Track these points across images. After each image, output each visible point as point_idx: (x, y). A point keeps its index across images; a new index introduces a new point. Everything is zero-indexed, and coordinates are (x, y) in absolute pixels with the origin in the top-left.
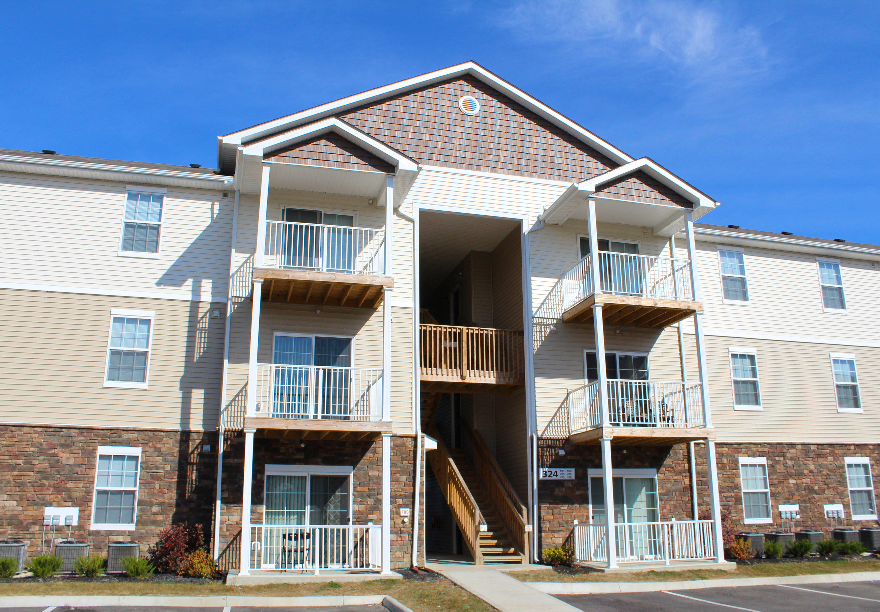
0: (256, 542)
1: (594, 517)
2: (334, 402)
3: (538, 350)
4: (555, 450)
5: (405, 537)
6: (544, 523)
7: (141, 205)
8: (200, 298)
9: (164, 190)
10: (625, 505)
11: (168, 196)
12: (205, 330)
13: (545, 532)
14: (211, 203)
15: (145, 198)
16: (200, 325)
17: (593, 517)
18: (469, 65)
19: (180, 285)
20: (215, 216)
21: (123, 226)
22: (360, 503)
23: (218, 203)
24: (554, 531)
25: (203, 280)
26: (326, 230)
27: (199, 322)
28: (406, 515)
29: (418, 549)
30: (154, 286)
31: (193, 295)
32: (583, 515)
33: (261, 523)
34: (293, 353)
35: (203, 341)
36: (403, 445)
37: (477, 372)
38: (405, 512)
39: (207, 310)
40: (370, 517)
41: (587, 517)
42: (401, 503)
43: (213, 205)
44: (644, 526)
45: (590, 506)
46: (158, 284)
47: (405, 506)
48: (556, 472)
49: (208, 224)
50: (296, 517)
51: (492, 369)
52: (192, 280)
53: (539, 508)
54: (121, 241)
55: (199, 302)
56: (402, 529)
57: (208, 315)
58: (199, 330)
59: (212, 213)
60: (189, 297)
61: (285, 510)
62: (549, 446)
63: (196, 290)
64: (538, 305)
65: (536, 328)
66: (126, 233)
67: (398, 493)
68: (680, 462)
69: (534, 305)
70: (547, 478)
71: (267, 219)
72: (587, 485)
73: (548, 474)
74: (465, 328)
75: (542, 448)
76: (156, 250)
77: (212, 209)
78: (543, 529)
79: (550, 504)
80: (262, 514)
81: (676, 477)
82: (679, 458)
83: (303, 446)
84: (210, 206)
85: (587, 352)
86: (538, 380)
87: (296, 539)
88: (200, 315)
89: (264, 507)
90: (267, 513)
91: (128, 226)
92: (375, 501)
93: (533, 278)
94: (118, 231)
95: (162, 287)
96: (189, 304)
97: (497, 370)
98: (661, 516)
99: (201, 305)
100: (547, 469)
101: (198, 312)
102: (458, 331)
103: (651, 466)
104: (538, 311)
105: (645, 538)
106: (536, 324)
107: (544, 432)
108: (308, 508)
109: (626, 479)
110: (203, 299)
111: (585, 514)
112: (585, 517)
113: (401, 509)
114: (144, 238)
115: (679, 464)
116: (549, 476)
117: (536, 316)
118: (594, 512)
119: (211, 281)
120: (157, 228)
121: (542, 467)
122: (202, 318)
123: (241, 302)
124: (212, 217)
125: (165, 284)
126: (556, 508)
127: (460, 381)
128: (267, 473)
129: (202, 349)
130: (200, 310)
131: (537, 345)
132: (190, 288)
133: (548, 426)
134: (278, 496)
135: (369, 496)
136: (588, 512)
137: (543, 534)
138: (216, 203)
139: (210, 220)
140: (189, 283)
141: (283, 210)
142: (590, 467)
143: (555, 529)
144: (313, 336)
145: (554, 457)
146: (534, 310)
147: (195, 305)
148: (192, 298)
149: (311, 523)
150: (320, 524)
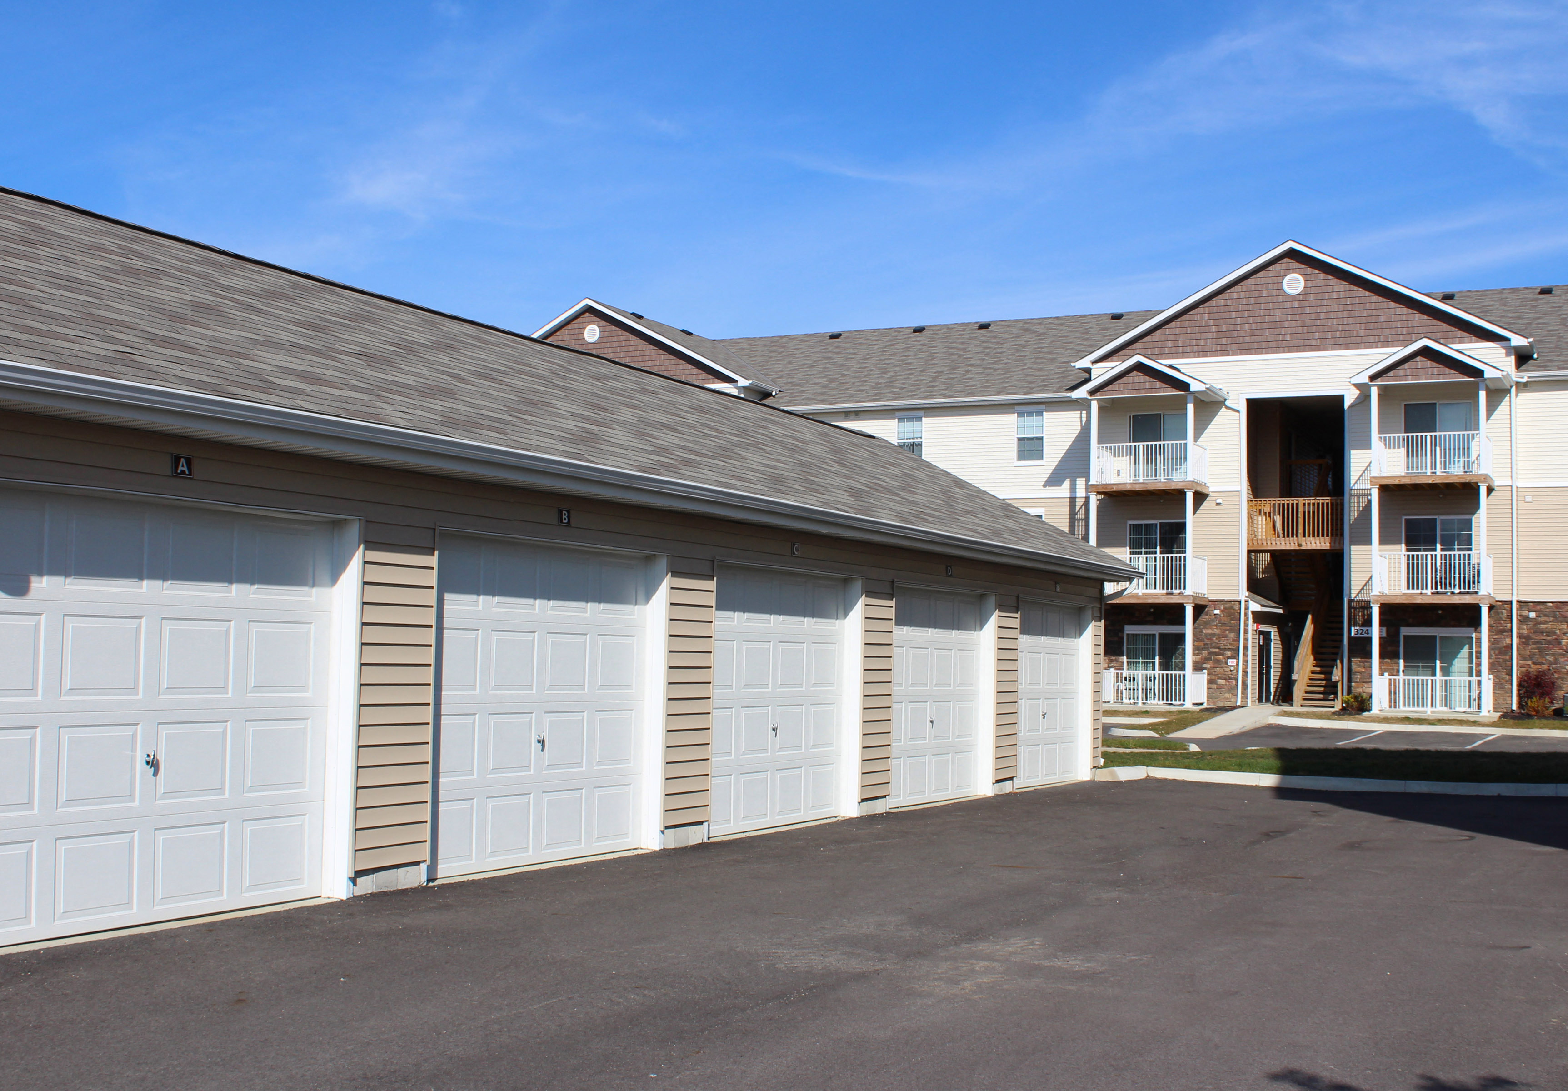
0: (1119, 683)
1: (1405, 671)
2: (1176, 575)
3: (1355, 519)
4: (1367, 611)
5: (1232, 682)
6: (1355, 674)
7: (1028, 421)
8: (1076, 495)
9: (1043, 407)
10: (1438, 662)
11: (1046, 412)
12: (1082, 520)
13: (1355, 682)
14: (1079, 412)
15: (1030, 414)
16: (1078, 517)
17: (1403, 671)
18: (1290, 245)
19: (1060, 485)
20: (1083, 424)
21: (1016, 440)
22: (1198, 655)
23: (1085, 412)
24: (1364, 682)
25: (1077, 479)
26: (1141, 447)
27: (1077, 514)
28: (1233, 664)
29: (1242, 692)
30: (1042, 488)
31: (1070, 492)
32: (1393, 669)
33: (1123, 669)
34: (1143, 537)
35: (1080, 529)
36: (1232, 608)
37: (1322, 539)
38: (1232, 662)
39: (1082, 503)
40: (1205, 666)
41: (1398, 671)
42: (1230, 655)
43: (1081, 413)
44: (1464, 681)
45: (1401, 661)
46: (1044, 486)
47: (1232, 657)
48: (1367, 630)
49: (1078, 431)
50: (1151, 665)
51: (1328, 536)
52: (1069, 480)
53: (1350, 662)
54: (1015, 453)
55: (1075, 498)
56: (1230, 676)
57: (1083, 507)
58: (1077, 520)
59: (1081, 421)
60: (1067, 494)
61: (1141, 660)
62: (1362, 607)
63: (1073, 488)
64: (1357, 478)
65: (1354, 500)
66: (1019, 446)
67: (1226, 647)
68: (1502, 622)
69: (1352, 478)
70: (1359, 635)
71: (1098, 444)
72: (1399, 642)
73: (1360, 632)
74: (1301, 499)
75: (1355, 608)
76: (1041, 458)
77: (1081, 417)
78: (1353, 680)
79: (1361, 658)
80: (1123, 663)
81: (1496, 637)
82: (1501, 618)
83: (1152, 610)
84: (1079, 416)
85: (1405, 519)
86: (1353, 547)
87: (1130, 681)
88: (1077, 508)
89: (1125, 657)
90: (1128, 662)
91: (1020, 439)
92: (1209, 653)
93: (1352, 452)
94: (1013, 445)
95: (1047, 488)
96: (1068, 500)
97: (1332, 535)
98: (1476, 672)
99: (1077, 500)
100: (1358, 628)
101: (1075, 506)
102: (1295, 502)
103: (1469, 625)
104: (1356, 483)
105: (1464, 691)
106: (1354, 496)
107: (1358, 594)
108: (1157, 658)
109: (1441, 638)
110: (1078, 495)
111: (1395, 668)
112: (1396, 671)
113: (1229, 660)
114: (1032, 449)
115: (1500, 623)
116: (1361, 634)
117: (1353, 488)
118: (1405, 666)
119: (1084, 479)
120: (1041, 439)
121: (1354, 626)
122: (1079, 510)
123: (1102, 499)
124: (1081, 425)
125: (1050, 486)
126: (1367, 662)
127: (1297, 548)
128: (1126, 632)
129: (1080, 535)
130: (1077, 504)
131: (1354, 515)
132: (1068, 487)
133: (1363, 589)
134: (1151, 649)
135: (1203, 649)
136: (1399, 666)
137: (1353, 684)
138: (1083, 412)
139: (1080, 427)
140: (1067, 482)
141: (1130, 417)
142: (1402, 626)
143: (1365, 680)
144: (1158, 522)
145: (1366, 617)
146: (1352, 482)
147: (1073, 500)
148: (1070, 495)
149: (1160, 670)
150: (1163, 670)
